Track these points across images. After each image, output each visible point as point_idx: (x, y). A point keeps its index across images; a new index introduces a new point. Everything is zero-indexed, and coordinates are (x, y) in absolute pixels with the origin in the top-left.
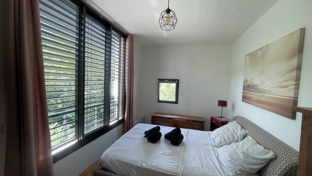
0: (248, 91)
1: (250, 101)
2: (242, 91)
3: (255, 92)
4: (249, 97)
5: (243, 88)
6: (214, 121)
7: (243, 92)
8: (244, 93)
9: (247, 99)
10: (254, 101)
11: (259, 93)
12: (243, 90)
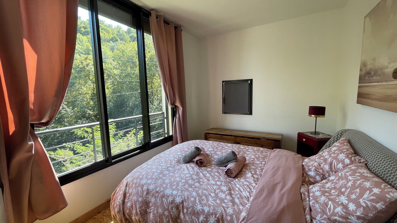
0: (368, 83)
1: (369, 101)
2: (357, 84)
3: (378, 82)
4: (367, 94)
5: (359, 80)
6: (304, 140)
7: (359, 87)
8: (360, 89)
9: (365, 98)
10: (376, 99)
11: (386, 81)
12: (359, 83)
